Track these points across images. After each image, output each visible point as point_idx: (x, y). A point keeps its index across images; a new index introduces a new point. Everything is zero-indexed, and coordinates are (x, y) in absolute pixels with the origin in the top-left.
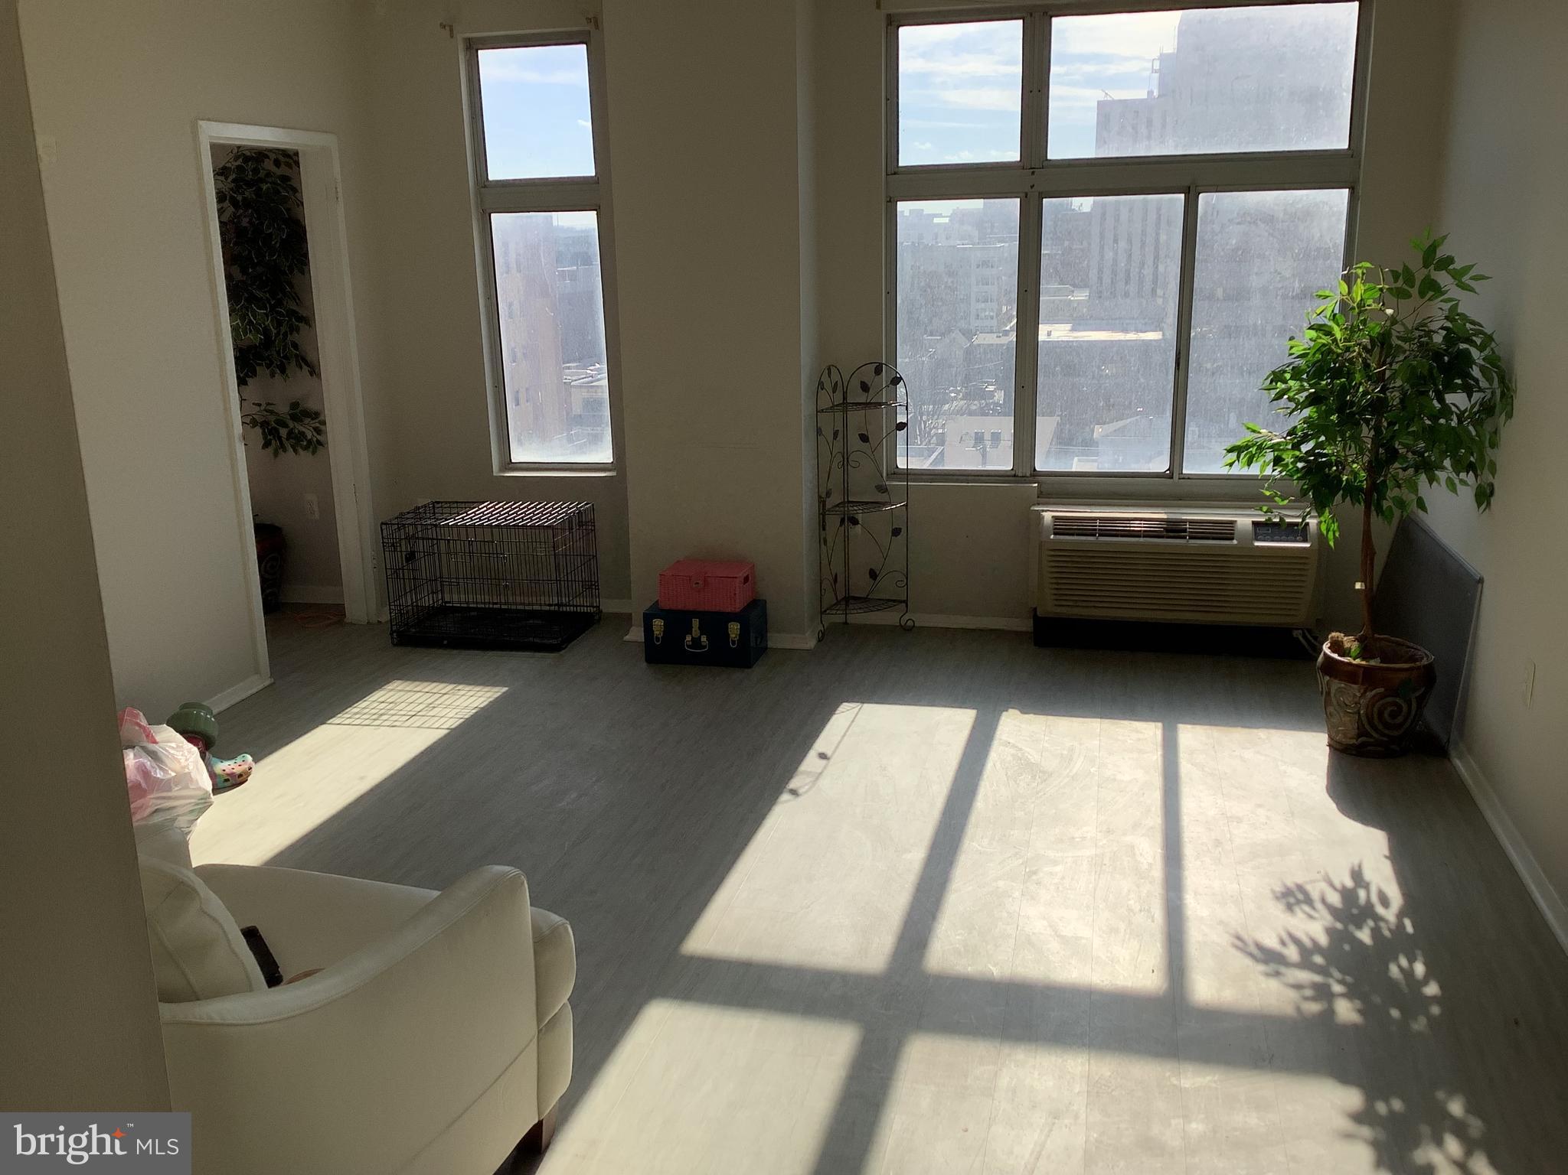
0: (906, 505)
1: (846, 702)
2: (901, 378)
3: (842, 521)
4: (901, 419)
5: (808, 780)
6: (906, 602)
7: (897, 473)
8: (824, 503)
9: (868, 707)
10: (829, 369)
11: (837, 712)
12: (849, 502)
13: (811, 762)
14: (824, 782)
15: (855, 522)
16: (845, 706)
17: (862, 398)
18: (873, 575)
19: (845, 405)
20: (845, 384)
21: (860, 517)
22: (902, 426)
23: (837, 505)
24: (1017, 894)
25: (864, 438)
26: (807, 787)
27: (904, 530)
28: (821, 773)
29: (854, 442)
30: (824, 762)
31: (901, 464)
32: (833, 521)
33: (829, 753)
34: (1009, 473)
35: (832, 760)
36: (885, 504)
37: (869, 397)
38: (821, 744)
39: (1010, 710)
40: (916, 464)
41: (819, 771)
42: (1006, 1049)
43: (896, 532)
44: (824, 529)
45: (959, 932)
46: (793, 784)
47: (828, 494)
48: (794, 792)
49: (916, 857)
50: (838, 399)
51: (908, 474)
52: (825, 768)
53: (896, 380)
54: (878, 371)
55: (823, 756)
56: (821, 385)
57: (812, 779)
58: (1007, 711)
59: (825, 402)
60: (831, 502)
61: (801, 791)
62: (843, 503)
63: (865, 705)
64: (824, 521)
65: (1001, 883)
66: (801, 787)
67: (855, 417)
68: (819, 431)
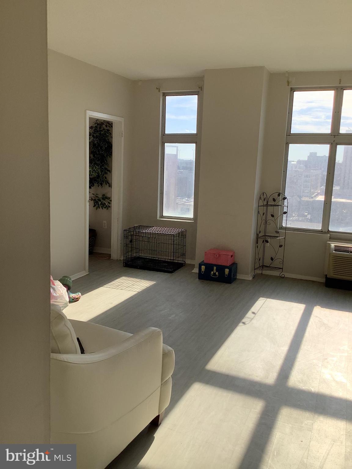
0: (285, 238)
1: (262, 297)
2: (286, 198)
3: (263, 242)
4: (285, 210)
5: (249, 320)
6: (282, 269)
7: (282, 228)
8: (258, 235)
9: (269, 300)
10: (263, 194)
11: (258, 300)
12: (266, 235)
13: (249, 314)
14: (254, 321)
15: (267, 242)
16: (261, 299)
17: (273, 203)
18: (272, 259)
19: (267, 205)
20: (268, 198)
21: (269, 240)
22: (285, 213)
23: (262, 236)
24: (320, 365)
25: (273, 216)
26: (248, 322)
27: (283, 246)
28: (253, 318)
29: (269, 217)
30: (254, 315)
31: (284, 225)
32: (260, 241)
33: (256, 312)
34: (319, 231)
35: (257, 315)
36: (277, 237)
37: (275, 203)
38: (253, 309)
39: (317, 306)
40: (289, 226)
41: (253, 317)
42: (316, 416)
43: (281, 246)
44: (257, 243)
45: (300, 375)
46: (244, 320)
47: (260, 232)
48: (244, 323)
49: (285, 349)
50: (265, 203)
51: (286, 229)
52: (254, 316)
53: (285, 198)
54: (279, 195)
55: (253, 313)
56: (260, 198)
57: (250, 320)
58: (316, 306)
59: (261, 204)
60: (260, 235)
61: (246, 323)
62: (264, 235)
63: (268, 299)
64: (258, 240)
65: (314, 361)
66: (246, 322)
67: (270, 209)
68: (258, 212)
